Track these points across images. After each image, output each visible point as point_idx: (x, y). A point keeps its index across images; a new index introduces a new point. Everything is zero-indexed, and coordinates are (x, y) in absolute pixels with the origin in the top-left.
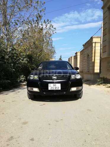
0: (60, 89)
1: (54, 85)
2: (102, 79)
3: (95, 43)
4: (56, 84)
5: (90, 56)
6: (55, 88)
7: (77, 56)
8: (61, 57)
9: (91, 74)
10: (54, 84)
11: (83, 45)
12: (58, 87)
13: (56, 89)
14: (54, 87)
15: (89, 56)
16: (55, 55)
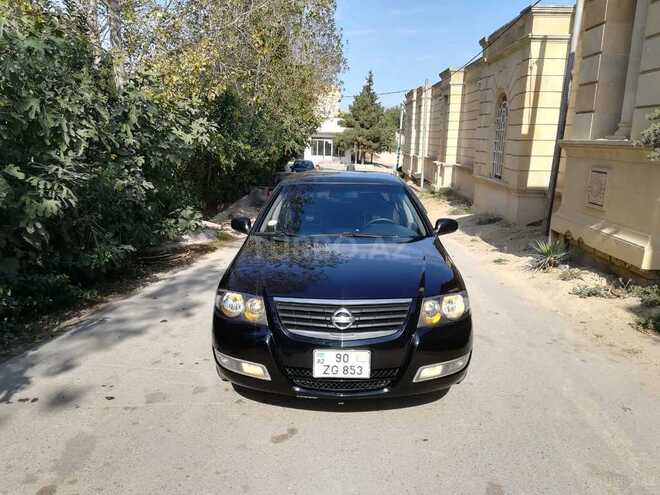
0: (366, 374)
1: (339, 357)
2: (560, 242)
3: (544, 40)
4: (348, 352)
5: (511, 105)
6: (345, 370)
7: (448, 87)
8: (370, 81)
9: (508, 190)
10: (342, 353)
11: (482, 42)
12: (359, 364)
13: (349, 376)
14: (341, 365)
15: (505, 98)
16: (340, 76)
